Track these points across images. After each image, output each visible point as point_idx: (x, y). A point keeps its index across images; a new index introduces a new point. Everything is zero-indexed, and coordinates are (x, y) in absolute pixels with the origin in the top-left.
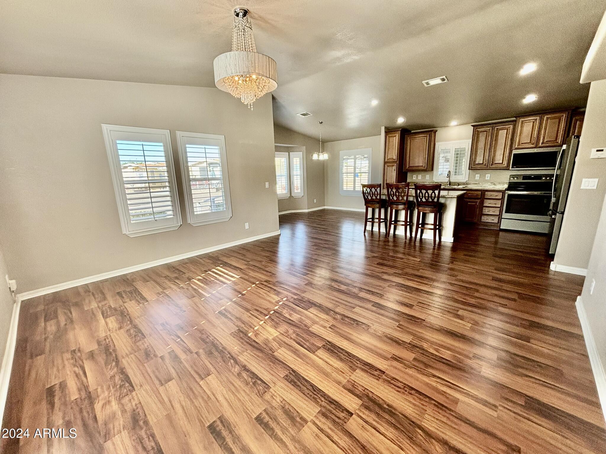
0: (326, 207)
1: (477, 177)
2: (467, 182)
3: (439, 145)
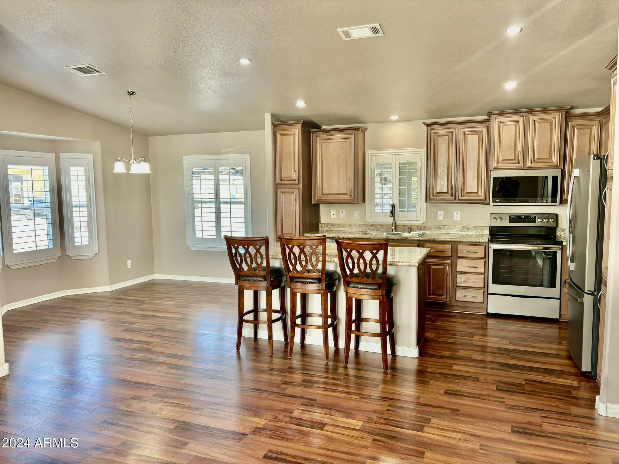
0: (157, 276)
1: (440, 215)
2: (425, 224)
3: (371, 156)
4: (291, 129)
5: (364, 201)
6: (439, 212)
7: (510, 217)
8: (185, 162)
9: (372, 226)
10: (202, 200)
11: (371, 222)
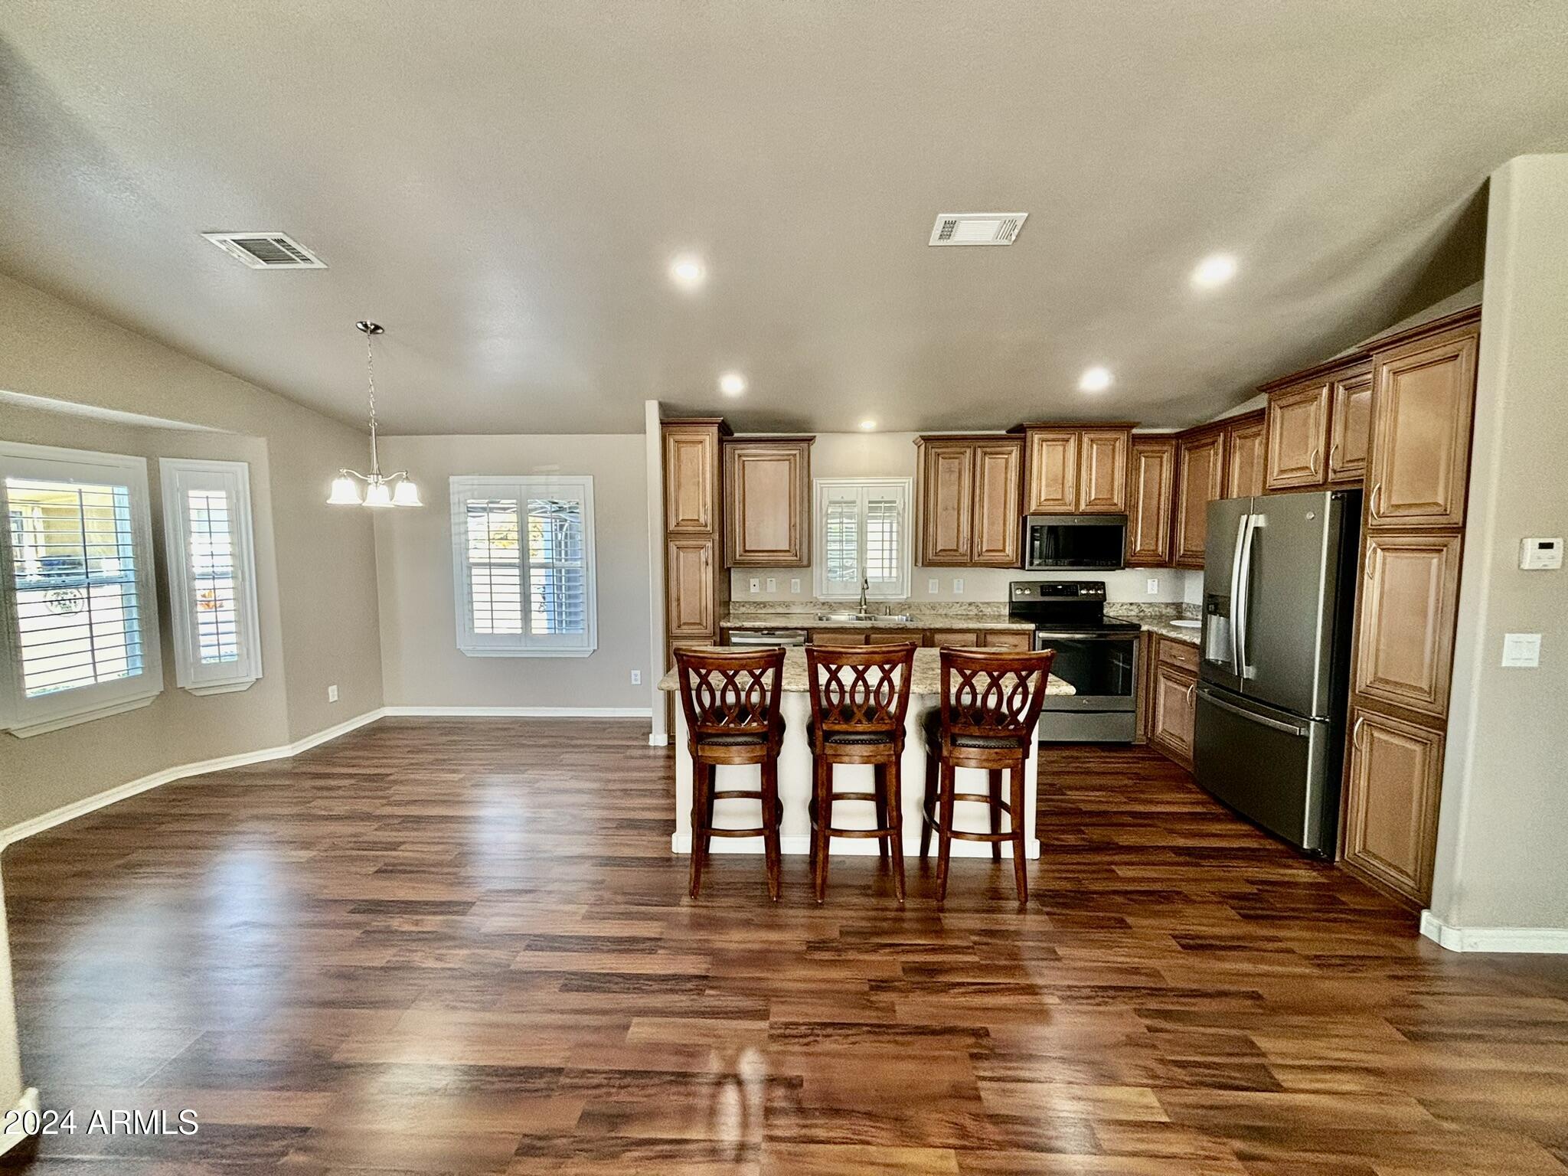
0: (388, 711)
1: (933, 585)
3: (822, 488)
4: (697, 433)
5: (809, 565)
6: (931, 581)
7: (1042, 587)
8: (453, 488)
9: (823, 604)
10: (492, 561)
11: (822, 599)
